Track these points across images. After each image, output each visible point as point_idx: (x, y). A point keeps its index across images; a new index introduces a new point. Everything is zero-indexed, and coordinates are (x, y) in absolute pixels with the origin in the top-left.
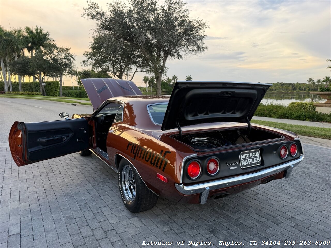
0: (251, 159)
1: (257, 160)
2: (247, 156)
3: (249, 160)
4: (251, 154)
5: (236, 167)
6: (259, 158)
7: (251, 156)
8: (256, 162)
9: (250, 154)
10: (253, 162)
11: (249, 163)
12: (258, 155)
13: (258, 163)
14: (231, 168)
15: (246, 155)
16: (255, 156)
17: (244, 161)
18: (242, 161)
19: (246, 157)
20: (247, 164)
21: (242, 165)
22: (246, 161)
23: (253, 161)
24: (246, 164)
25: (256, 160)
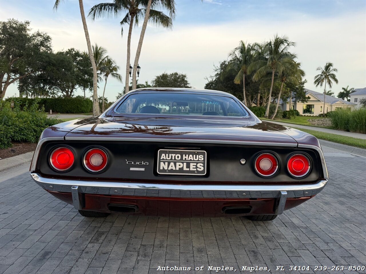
0: (183, 163)
1: (197, 167)
2: (175, 156)
3: (178, 164)
4: (186, 156)
5: (143, 169)
6: (202, 165)
7: (185, 159)
8: (195, 169)
9: (184, 155)
10: (188, 169)
11: (177, 169)
12: (200, 159)
13: (198, 172)
14: (132, 169)
15: (173, 155)
16: (194, 160)
17: (166, 163)
18: (162, 164)
19: (173, 159)
20: (172, 169)
21: (161, 168)
22: (172, 164)
23: (188, 166)
24: (169, 169)
25: (195, 167)
